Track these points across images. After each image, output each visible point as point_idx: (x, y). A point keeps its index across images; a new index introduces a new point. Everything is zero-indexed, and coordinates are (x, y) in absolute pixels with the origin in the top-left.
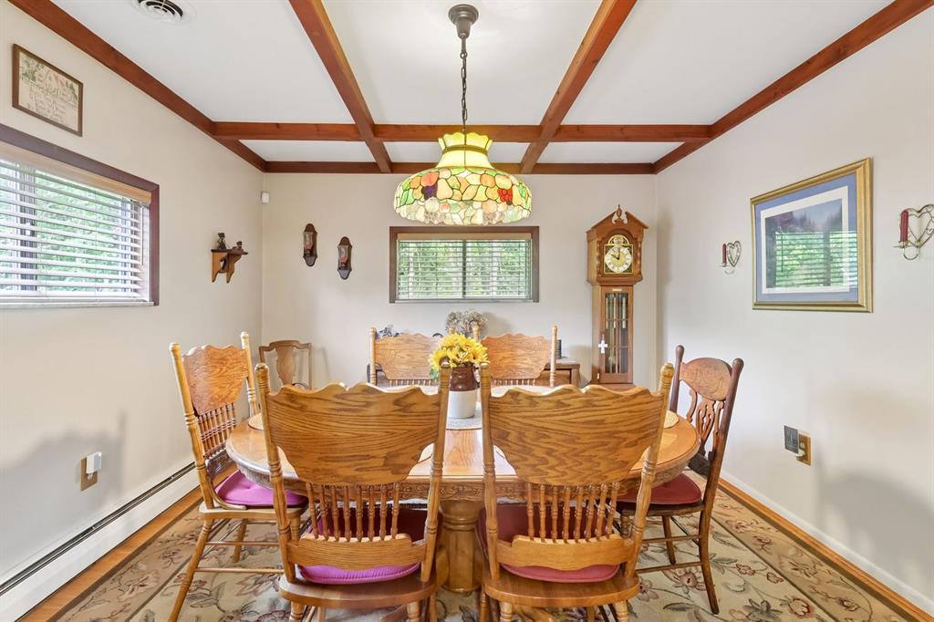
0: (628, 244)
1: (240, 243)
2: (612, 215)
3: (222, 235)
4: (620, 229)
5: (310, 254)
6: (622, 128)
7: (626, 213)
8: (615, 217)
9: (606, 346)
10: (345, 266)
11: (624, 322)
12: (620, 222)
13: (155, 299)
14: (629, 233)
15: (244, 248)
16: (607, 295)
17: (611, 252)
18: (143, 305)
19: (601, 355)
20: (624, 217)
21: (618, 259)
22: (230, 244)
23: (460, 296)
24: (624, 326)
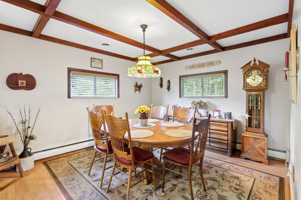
0: (260, 73)
1: (141, 84)
2: (251, 62)
3: (136, 83)
4: (255, 67)
5: (161, 85)
6: (238, 29)
7: (258, 60)
8: (253, 63)
9: (249, 116)
10: (169, 88)
11: (259, 107)
12: (255, 64)
13: (119, 97)
14: (260, 69)
15: (142, 85)
16: (249, 96)
17: (250, 77)
18: (115, 98)
19: (246, 119)
20: (257, 62)
21: (254, 80)
22: (139, 84)
23: (202, 96)
24: (259, 109)
